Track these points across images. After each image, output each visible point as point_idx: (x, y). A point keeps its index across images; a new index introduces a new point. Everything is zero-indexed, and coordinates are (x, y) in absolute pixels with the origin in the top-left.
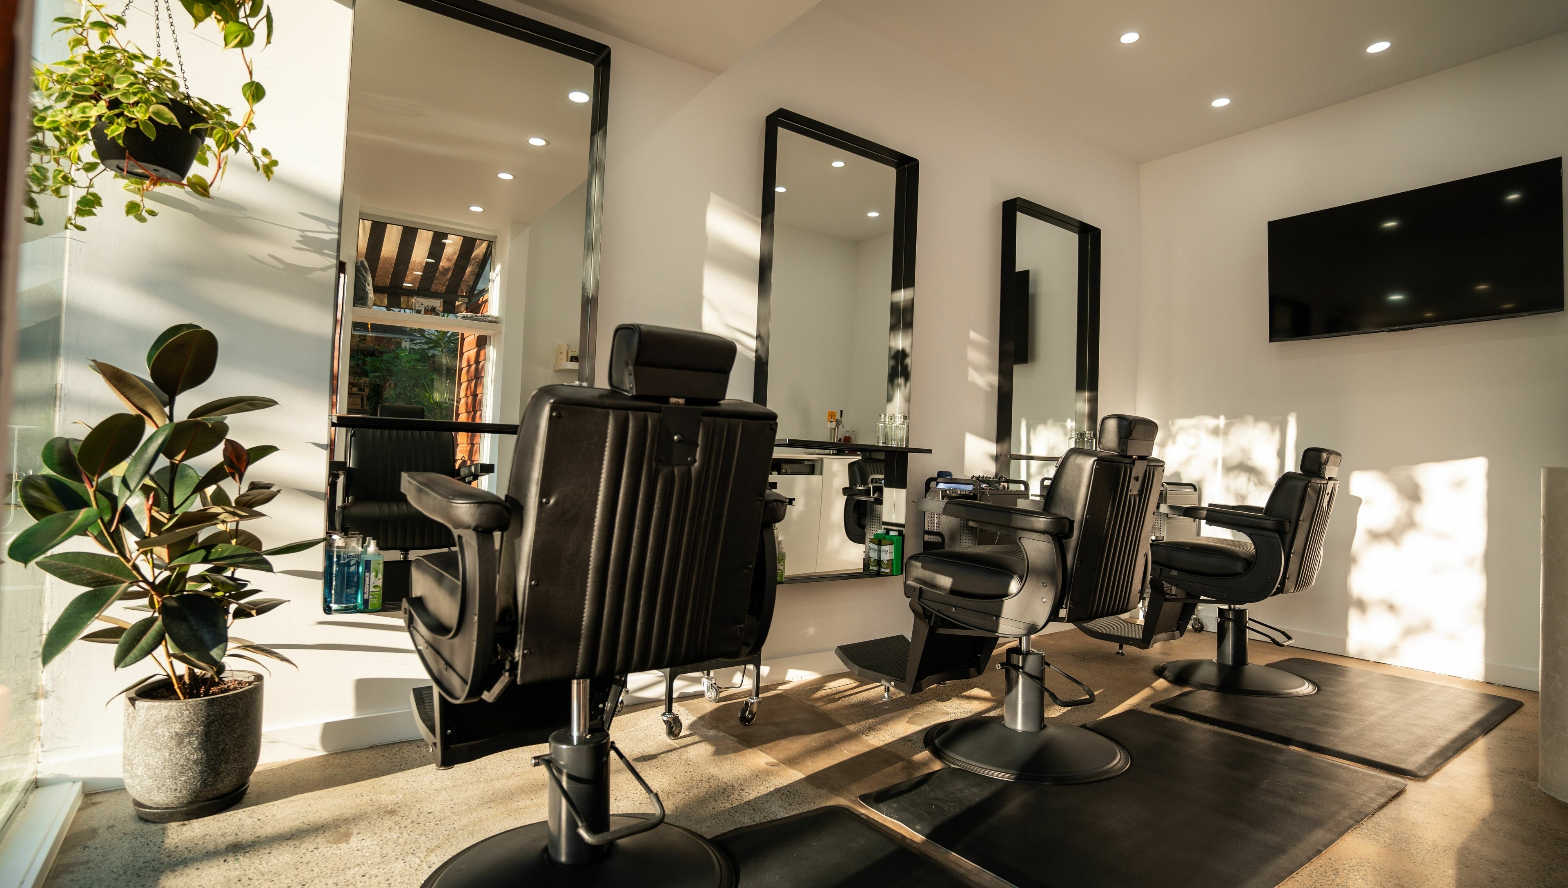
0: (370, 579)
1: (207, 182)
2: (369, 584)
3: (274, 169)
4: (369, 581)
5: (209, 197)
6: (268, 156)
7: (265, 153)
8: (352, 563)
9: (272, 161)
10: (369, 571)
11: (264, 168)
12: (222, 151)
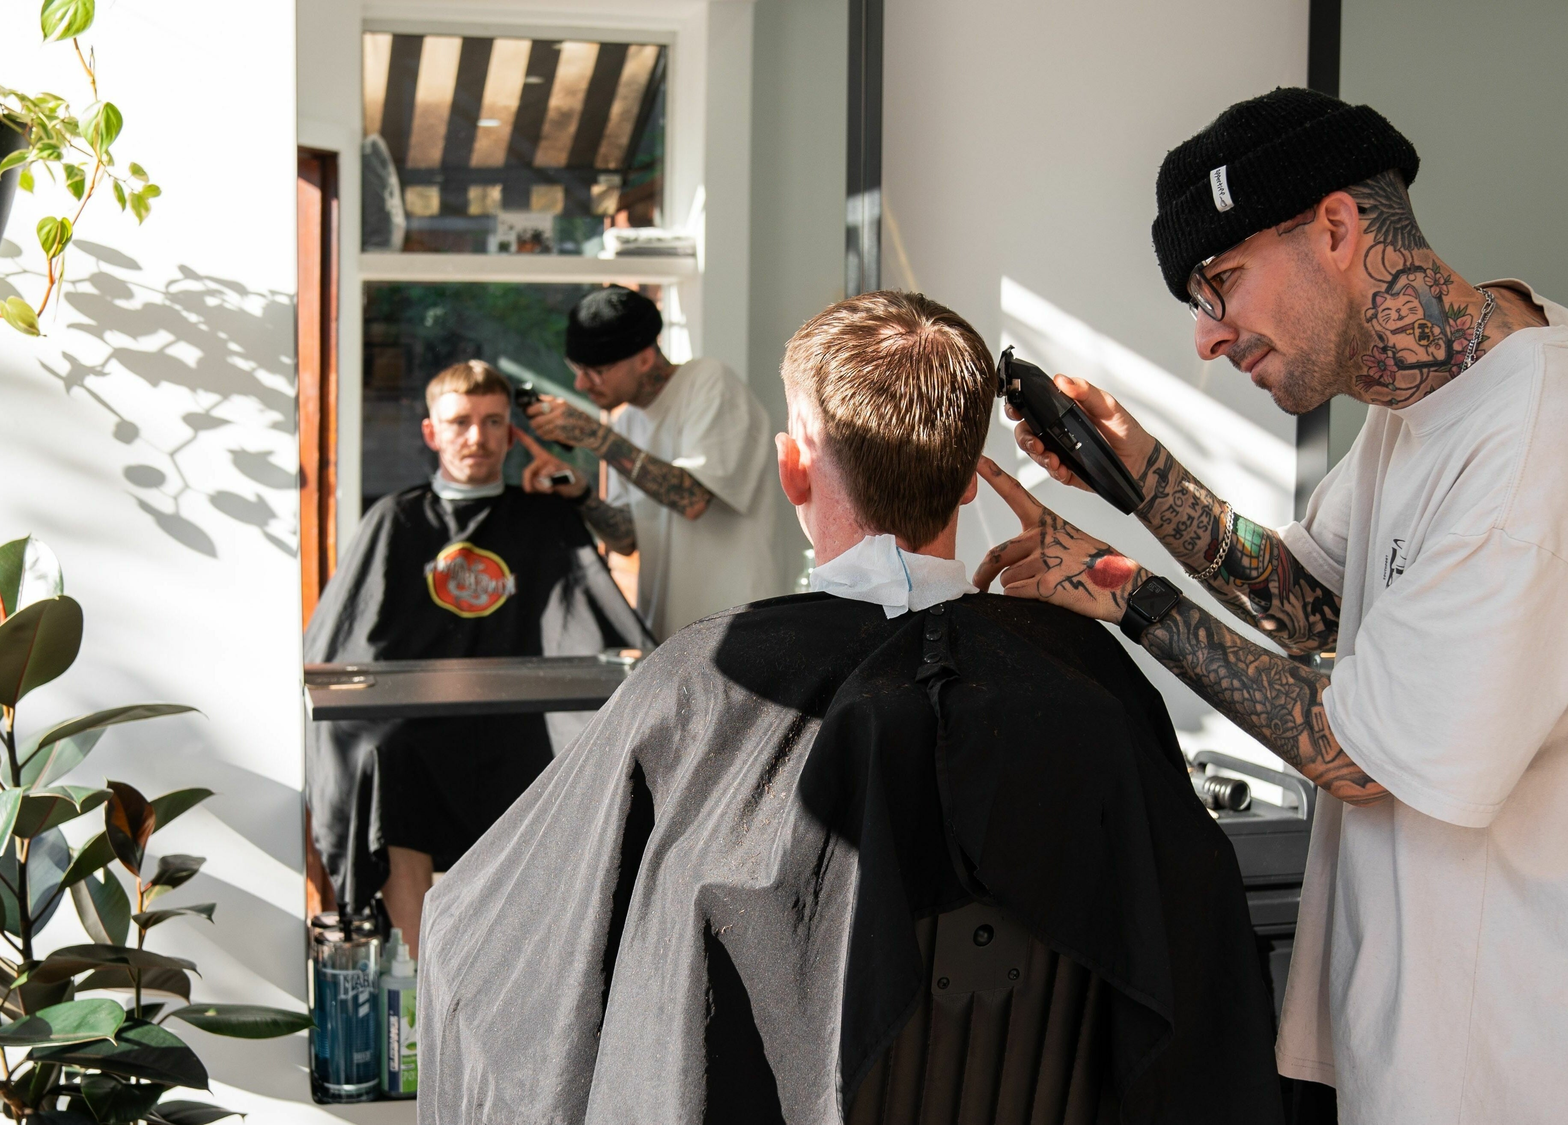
0: (399, 1029)
1: (34, 312)
2: (399, 1041)
3: (152, 202)
4: (399, 1034)
5: (38, 334)
6: (142, 177)
7: (137, 171)
8: (363, 998)
9: (150, 186)
10: (397, 1013)
11: (132, 201)
12: (54, 256)
